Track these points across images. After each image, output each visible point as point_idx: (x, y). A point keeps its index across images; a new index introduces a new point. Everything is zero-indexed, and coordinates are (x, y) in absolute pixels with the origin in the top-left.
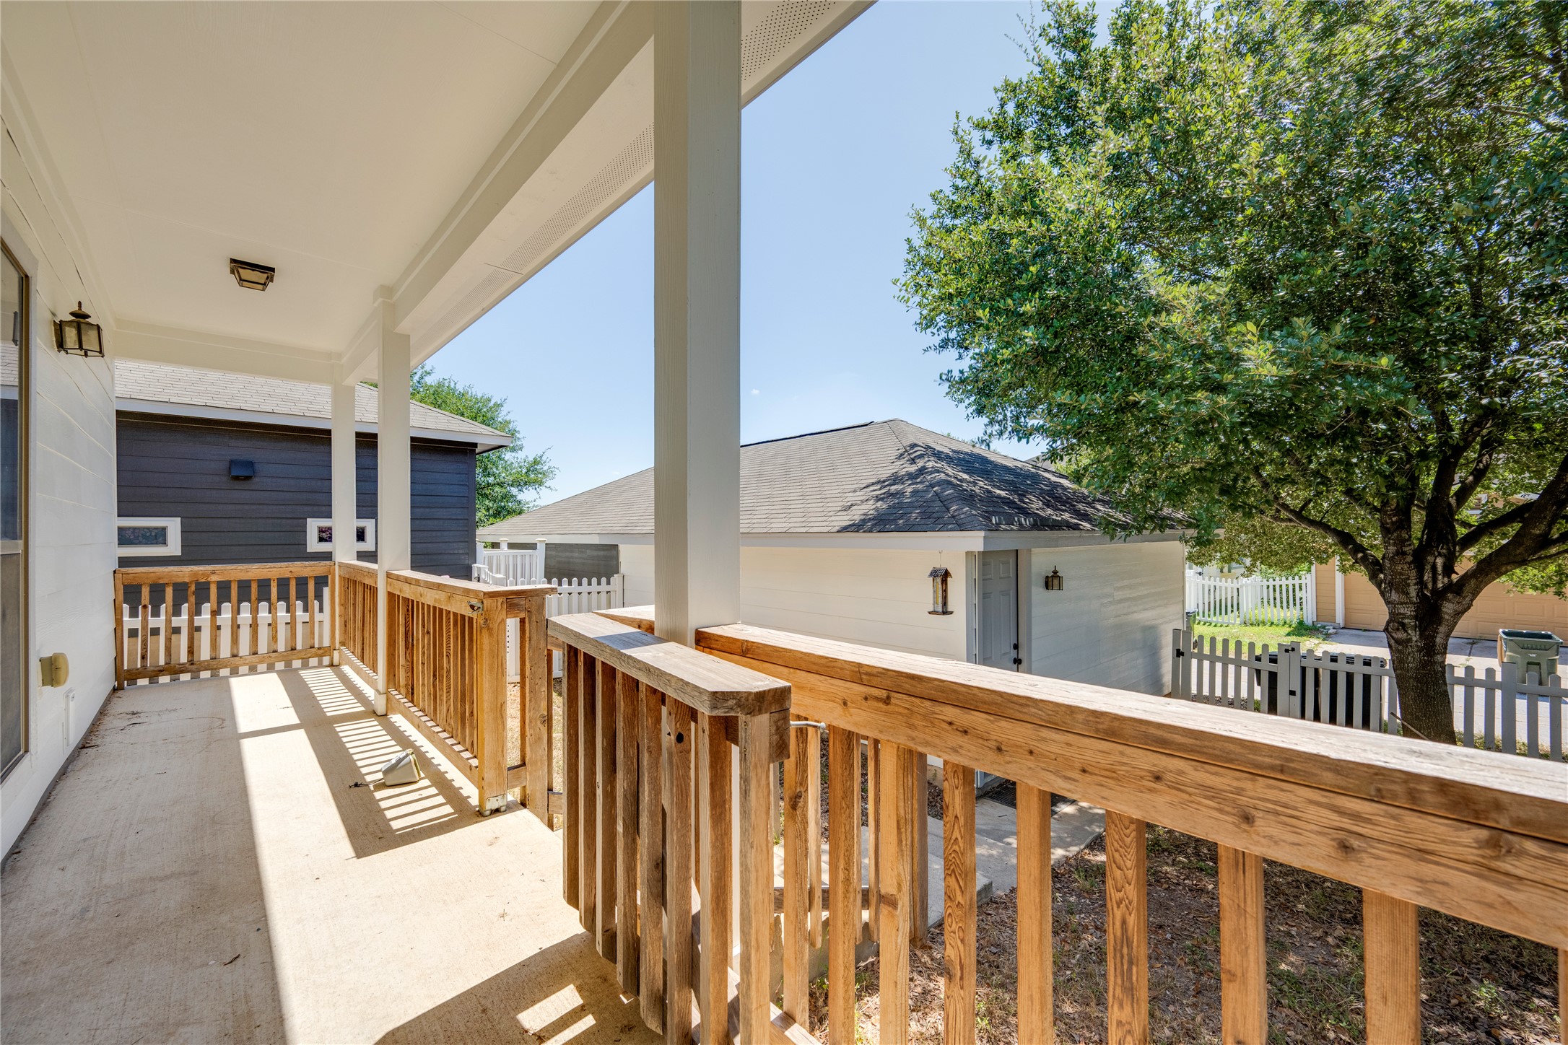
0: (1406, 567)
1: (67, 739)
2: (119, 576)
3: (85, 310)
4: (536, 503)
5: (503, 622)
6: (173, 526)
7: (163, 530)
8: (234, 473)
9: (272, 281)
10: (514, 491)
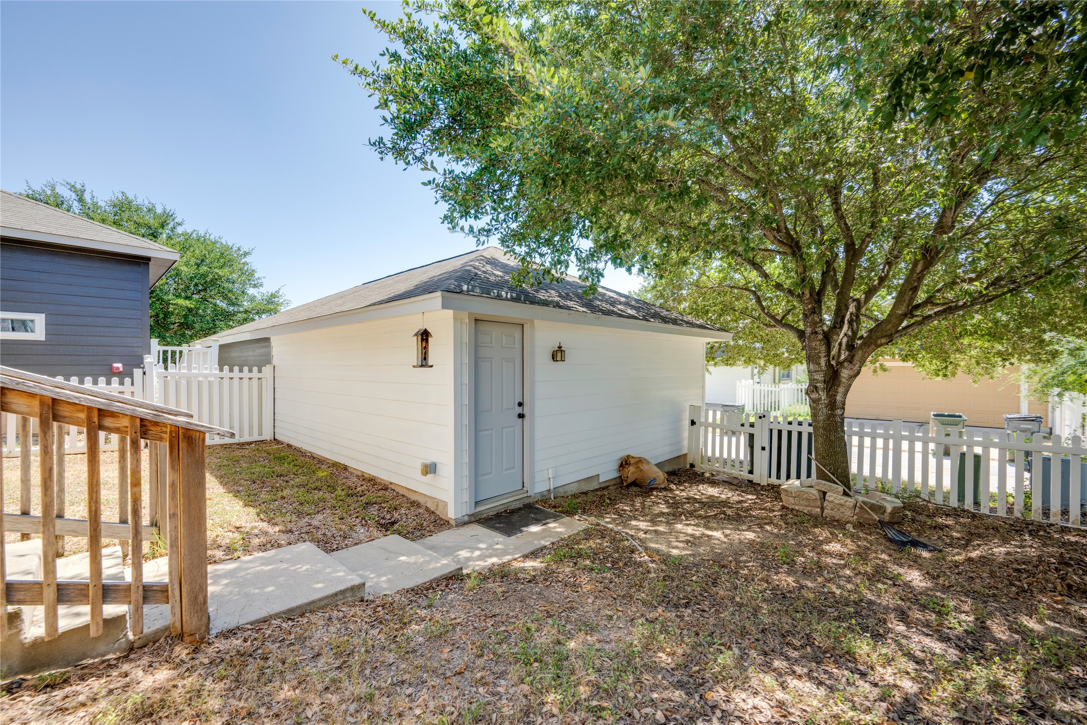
0: (818, 343)
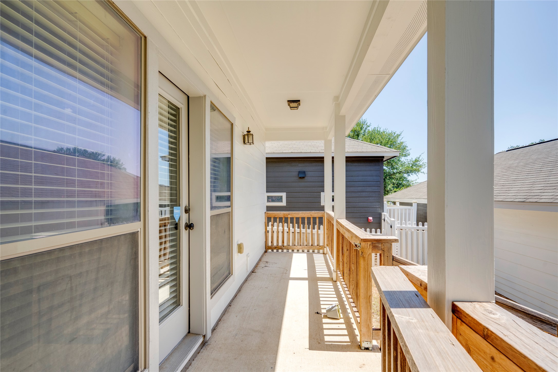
1: (247, 269)
2: (266, 214)
3: (250, 130)
4: (417, 181)
5: (370, 254)
6: (284, 195)
7: (281, 197)
8: (300, 176)
9: (300, 105)
10: (405, 175)
